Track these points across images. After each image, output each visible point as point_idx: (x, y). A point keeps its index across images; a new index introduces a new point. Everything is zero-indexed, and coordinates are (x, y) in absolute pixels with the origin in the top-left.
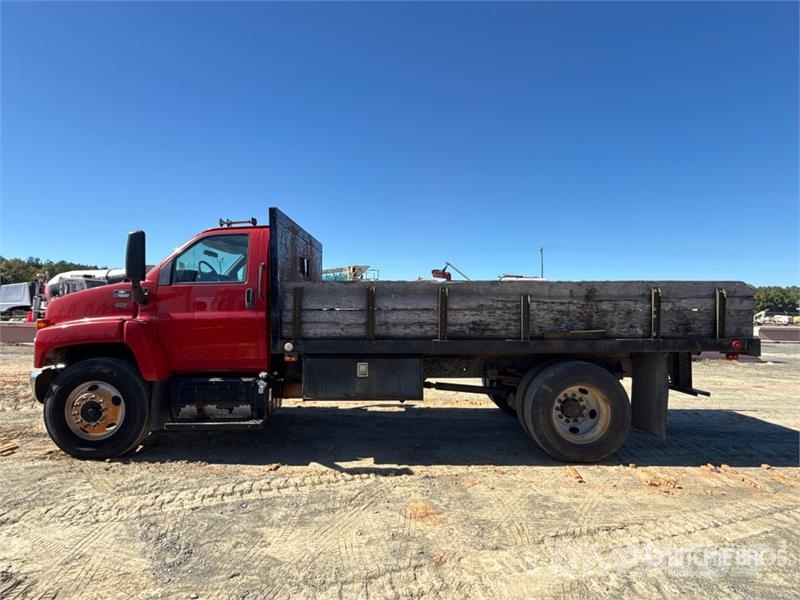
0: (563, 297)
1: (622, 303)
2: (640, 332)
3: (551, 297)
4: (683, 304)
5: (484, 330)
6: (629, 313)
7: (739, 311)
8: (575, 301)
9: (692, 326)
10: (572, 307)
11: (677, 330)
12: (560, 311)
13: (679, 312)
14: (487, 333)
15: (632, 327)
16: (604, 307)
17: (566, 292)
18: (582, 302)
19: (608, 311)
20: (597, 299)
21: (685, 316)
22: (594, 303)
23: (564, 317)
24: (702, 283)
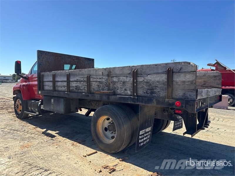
0: (100, 76)
1: (121, 78)
2: (129, 93)
3: (96, 76)
4: (149, 78)
5: (79, 89)
6: (124, 83)
7: (184, 82)
8: (104, 77)
9: (155, 90)
10: (103, 80)
11: (147, 92)
12: (99, 82)
13: (147, 82)
14: (80, 91)
15: (126, 90)
16: (114, 80)
17: (101, 73)
18: (107, 78)
19: (116, 82)
20: (112, 76)
21: (150, 85)
22: (111, 78)
23: (101, 84)
24: (160, 65)
